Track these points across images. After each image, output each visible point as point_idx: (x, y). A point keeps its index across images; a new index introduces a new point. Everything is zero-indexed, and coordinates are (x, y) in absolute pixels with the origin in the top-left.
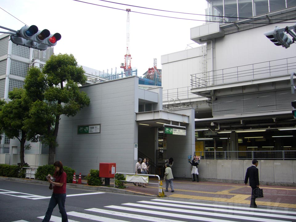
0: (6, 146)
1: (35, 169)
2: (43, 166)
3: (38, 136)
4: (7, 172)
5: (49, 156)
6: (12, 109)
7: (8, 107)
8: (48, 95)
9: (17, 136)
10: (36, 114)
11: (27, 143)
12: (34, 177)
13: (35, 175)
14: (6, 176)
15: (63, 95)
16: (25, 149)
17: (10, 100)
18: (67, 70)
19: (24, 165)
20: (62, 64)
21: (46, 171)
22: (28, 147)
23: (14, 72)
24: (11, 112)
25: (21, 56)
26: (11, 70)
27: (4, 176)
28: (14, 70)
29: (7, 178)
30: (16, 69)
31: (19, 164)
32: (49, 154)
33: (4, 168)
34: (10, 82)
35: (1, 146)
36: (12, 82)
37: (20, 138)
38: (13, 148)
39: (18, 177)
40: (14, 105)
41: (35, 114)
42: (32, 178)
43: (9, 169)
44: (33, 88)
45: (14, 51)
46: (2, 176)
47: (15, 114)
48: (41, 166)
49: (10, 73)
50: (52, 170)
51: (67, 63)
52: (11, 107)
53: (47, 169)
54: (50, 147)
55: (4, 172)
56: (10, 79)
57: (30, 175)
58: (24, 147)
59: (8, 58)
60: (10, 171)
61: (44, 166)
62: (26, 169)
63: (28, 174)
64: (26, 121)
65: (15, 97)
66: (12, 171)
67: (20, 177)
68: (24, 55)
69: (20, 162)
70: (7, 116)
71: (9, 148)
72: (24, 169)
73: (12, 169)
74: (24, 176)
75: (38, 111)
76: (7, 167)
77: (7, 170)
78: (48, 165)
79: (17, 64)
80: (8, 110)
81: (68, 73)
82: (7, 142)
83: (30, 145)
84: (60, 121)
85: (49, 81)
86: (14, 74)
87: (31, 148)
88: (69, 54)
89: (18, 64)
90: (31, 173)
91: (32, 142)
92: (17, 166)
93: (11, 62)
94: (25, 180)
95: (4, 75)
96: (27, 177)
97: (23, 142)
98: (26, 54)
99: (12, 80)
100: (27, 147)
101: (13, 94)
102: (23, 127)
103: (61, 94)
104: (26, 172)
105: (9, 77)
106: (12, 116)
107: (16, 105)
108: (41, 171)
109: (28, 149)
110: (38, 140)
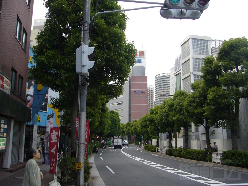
0: (197, 133)
1: (220, 153)
2: (226, 151)
3: (220, 122)
4: (196, 156)
5: (232, 142)
6: (195, 99)
7: (191, 97)
8: (224, 81)
9: (202, 123)
10: (214, 100)
11: (212, 129)
12: (219, 161)
13: (221, 159)
14: (196, 160)
15: (239, 78)
16: (210, 135)
17: (192, 91)
18: (240, 53)
19: (210, 150)
20: (235, 47)
21: (230, 156)
22: (213, 133)
23: (197, 69)
24: (194, 102)
25: (201, 54)
26: (194, 67)
27: (194, 159)
28: (197, 67)
29: (197, 161)
30: (198, 66)
31: (205, 149)
32: (232, 138)
33: (193, 153)
34: (194, 77)
35: (193, 133)
36: (196, 78)
37: (205, 125)
38: (203, 135)
39: (206, 161)
40: (195, 95)
41: (212, 100)
42: (218, 163)
43: (198, 153)
44: (209, 76)
45: (195, 51)
46: (193, 160)
47: (198, 102)
48: (225, 151)
49: (194, 71)
50: (236, 155)
51: (240, 46)
52: (193, 97)
53: (231, 154)
54: (232, 132)
55: (194, 156)
56: (194, 75)
57: (216, 159)
58: (209, 133)
59: (190, 58)
60: (198, 155)
61: (228, 150)
62: (212, 153)
63: (214, 158)
64: (206, 108)
65: (196, 87)
66: (200, 155)
67: (207, 161)
68: (204, 53)
69: (207, 147)
70: (191, 105)
71: (199, 135)
72: (210, 153)
73: (200, 153)
74: (210, 160)
75: (215, 97)
76: (196, 152)
77: (197, 154)
78: (232, 149)
79: (198, 61)
80: (191, 100)
81: (242, 55)
82: (197, 130)
83: (214, 131)
84: (239, 105)
85: (223, 66)
86: (197, 71)
87: (215, 134)
88: (241, 37)
89: (200, 61)
90: (217, 158)
91: (215, 128)
92: (205, 150)
93: (194, 61)
94: (212, 164)
95: (189, 72)
96: (213, 161)
97: (207, 128)
98: (205, 51)
99: (196, 76)
100: (211, 133)
101: (194, 85)
102: (205, 114)
103: (237, 77)
104: (212, 156)
105: (193, 74)
106: (194, 104)
107: (197, 94)
108: (225, 156)
109: (213, 135)
110: (221, 126)
